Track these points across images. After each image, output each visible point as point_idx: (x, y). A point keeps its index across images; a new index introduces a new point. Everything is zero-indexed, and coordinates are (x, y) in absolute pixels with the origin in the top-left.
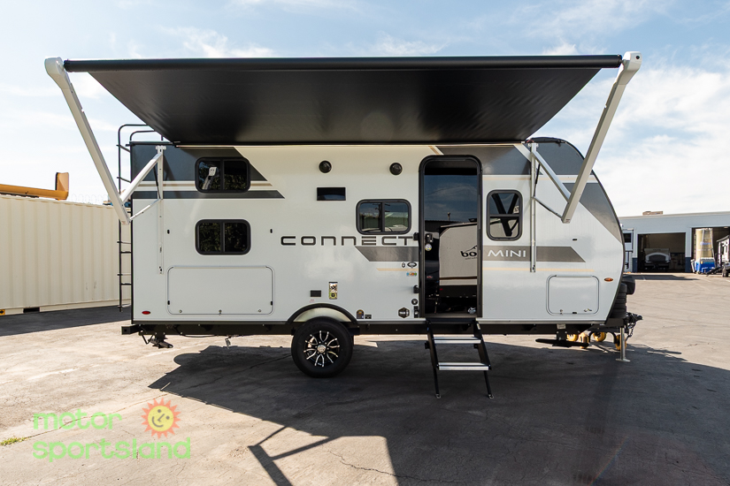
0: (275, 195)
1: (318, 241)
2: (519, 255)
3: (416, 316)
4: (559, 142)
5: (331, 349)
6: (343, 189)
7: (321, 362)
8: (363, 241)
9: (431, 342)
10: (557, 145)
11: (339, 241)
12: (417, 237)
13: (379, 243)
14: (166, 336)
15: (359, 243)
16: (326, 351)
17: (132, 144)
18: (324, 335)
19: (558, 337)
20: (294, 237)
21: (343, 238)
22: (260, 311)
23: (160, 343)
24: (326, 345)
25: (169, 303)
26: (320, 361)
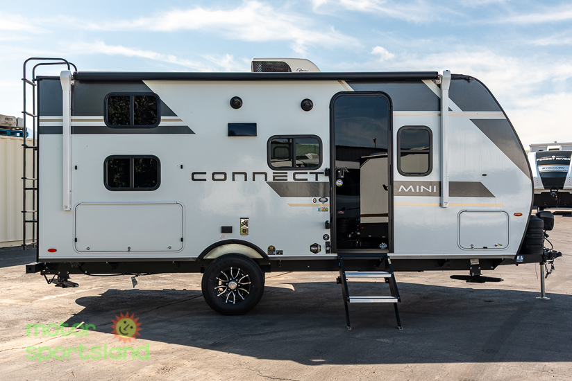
0: (186, 130)
1: (229, 176)
2: (430, 191)
3: (327, 252)
4: (468, 79)
5: (242, 286)
6: (254, 125)
7: (232, 300)
8: (274, 177)
9: (342, 278)
10: (466, 82)
11: (250, 176)
12: (328, 172)
13: (290, 179)
14: (70, 276)
15: (270, 179)
16: (237, 287)
17: (39, 79)
18: (235, 272)
19: (471, 273)
20: (205, 173)
21: (254, 174)
22: (170, 248)
23: (63, 283)
24: (237, 282)
25: (76, 240)
26: (231, 298)
